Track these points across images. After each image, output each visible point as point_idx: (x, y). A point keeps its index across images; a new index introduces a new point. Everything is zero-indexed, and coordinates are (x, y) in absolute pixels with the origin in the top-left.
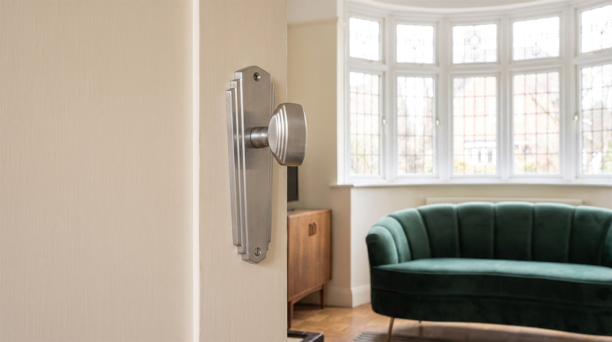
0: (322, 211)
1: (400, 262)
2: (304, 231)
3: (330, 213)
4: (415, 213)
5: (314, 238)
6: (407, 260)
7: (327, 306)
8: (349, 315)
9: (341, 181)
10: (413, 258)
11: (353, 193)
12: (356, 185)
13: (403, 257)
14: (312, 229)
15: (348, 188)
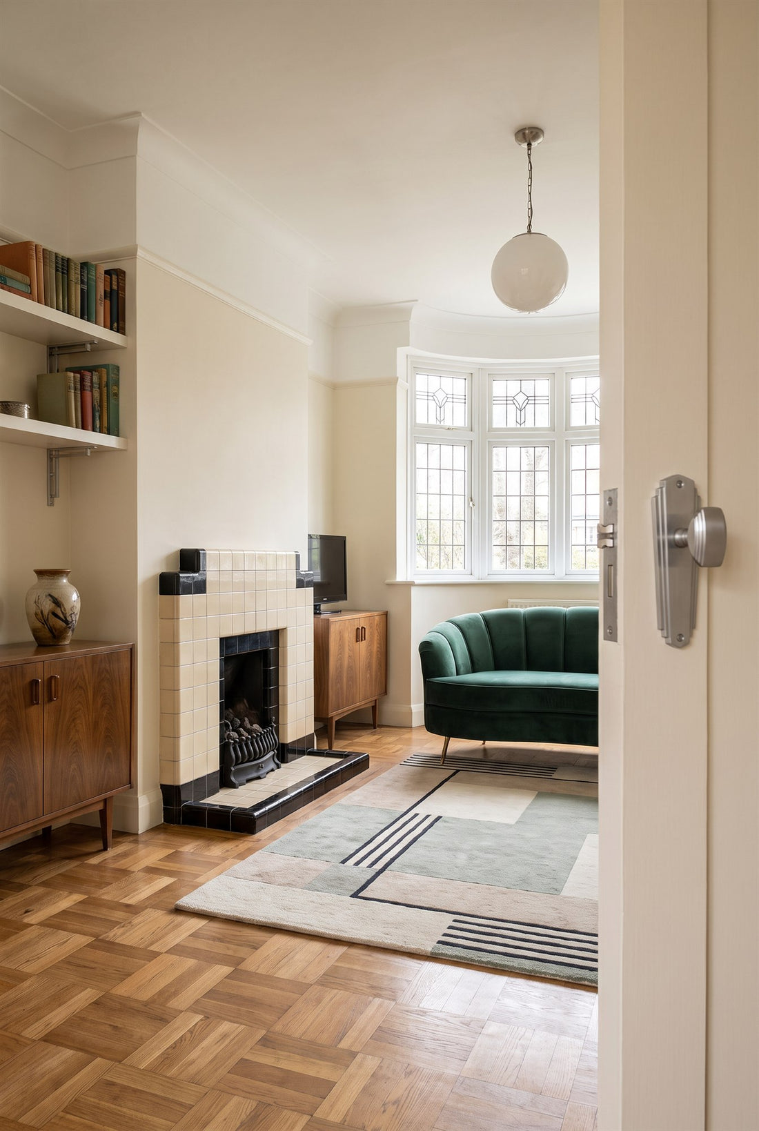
0: (376, 613)
1: (458, 674)
2: (349, 636)
3: (386, 614)
4: (477, 617)
5: (363, 644)
6: (468, 673)
7: (381, 726)
8: (406, 736)
9: (400, 577)
10: (474, 669)
11: (414, 592)
12: (417, 582)
13: (462, 669)
14: (360, 635)
15: (408, 585)
